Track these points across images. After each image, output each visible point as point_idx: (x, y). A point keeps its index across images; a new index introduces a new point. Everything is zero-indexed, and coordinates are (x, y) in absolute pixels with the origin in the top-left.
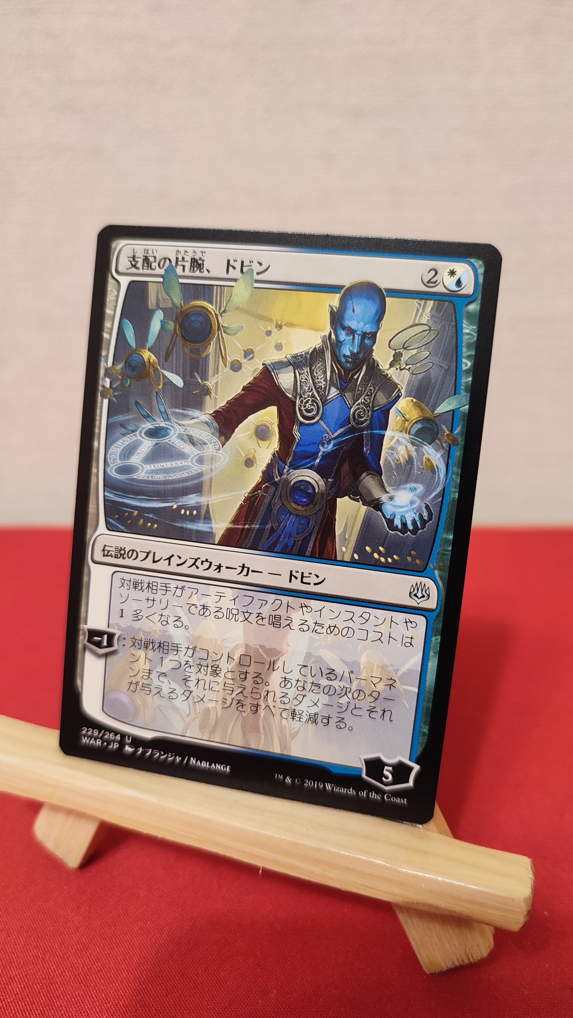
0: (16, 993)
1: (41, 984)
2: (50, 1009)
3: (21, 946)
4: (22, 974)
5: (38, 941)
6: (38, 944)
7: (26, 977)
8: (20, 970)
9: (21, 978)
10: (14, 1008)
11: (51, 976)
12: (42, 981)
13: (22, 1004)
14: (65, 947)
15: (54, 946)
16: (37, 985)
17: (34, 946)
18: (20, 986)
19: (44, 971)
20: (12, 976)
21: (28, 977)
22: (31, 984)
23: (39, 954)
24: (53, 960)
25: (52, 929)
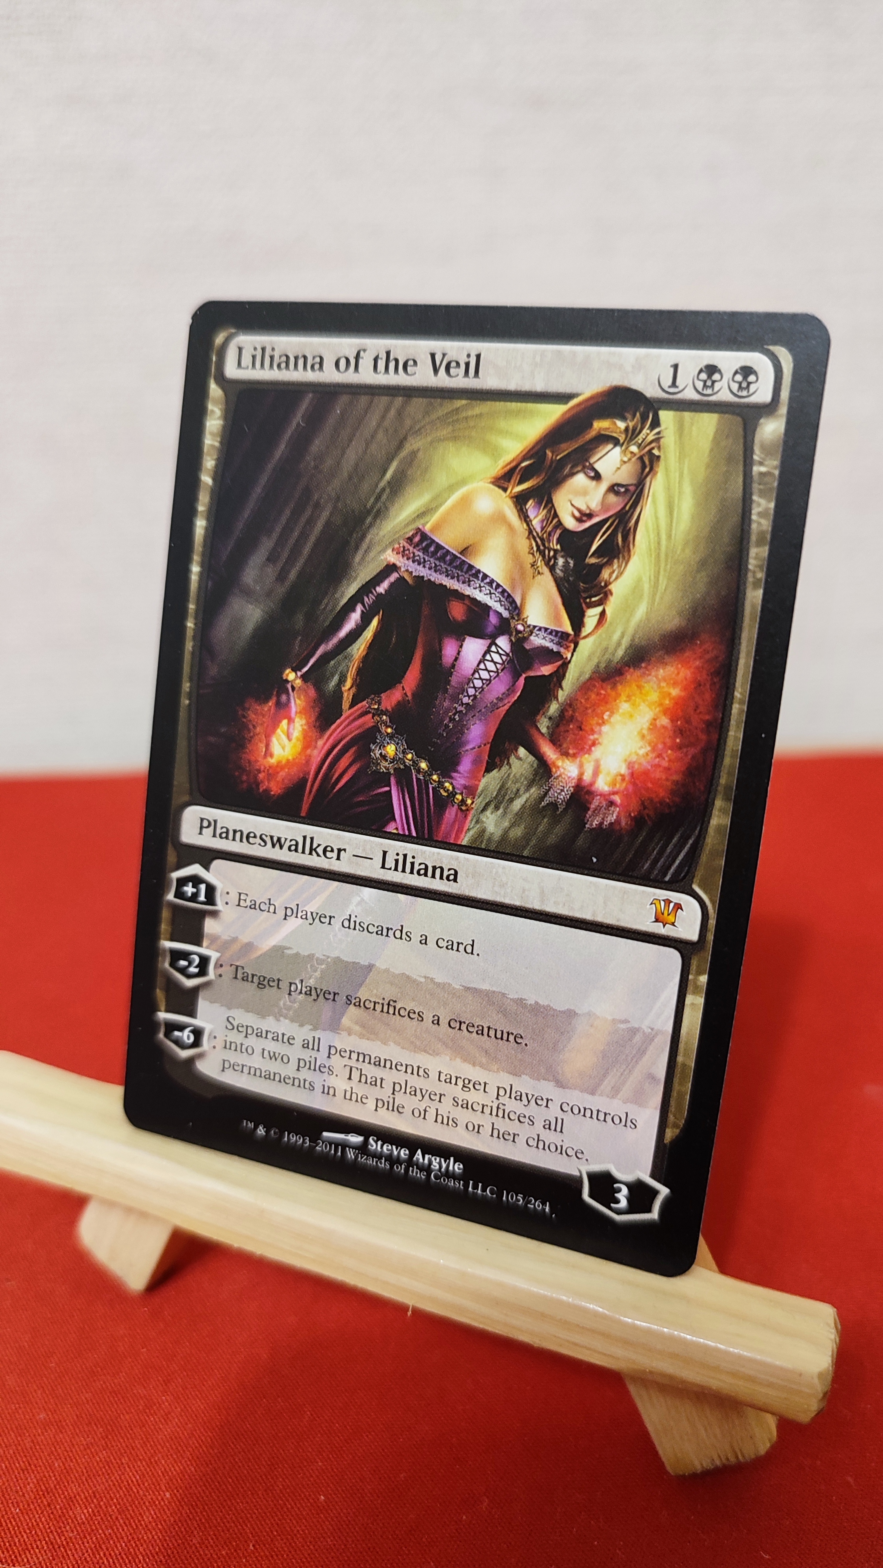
0: (80, 1521)
1: (118, 1507)
2: (136, 1545)
3: (82, 1447)
4: (88, 1491)
5: (107, 1437)
6: (108, 1443)
7: (95, 1497)
8: (84, 1485)
9: (86, 1498)
10: (80, 1547)
11: (134, 1492)
12: (120, 1500)
13: (91, 1539)
14: (151, 1446)
15: (133, 1445)
16: (114, 1507)
17: (103, 1446)
18: (85, 1511)
19: (122, 1485)
20: (73, 1496)
21: (98, 1496)
22: (104, 1507)
23: (112, 1458)
24: (134, 1467)
25: (127, 1417)
